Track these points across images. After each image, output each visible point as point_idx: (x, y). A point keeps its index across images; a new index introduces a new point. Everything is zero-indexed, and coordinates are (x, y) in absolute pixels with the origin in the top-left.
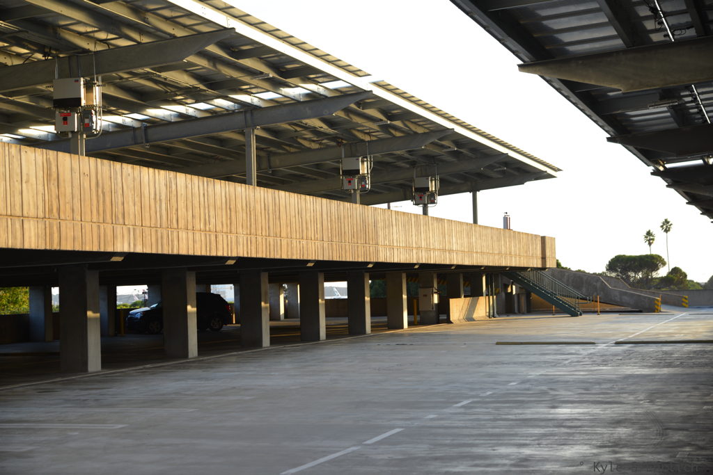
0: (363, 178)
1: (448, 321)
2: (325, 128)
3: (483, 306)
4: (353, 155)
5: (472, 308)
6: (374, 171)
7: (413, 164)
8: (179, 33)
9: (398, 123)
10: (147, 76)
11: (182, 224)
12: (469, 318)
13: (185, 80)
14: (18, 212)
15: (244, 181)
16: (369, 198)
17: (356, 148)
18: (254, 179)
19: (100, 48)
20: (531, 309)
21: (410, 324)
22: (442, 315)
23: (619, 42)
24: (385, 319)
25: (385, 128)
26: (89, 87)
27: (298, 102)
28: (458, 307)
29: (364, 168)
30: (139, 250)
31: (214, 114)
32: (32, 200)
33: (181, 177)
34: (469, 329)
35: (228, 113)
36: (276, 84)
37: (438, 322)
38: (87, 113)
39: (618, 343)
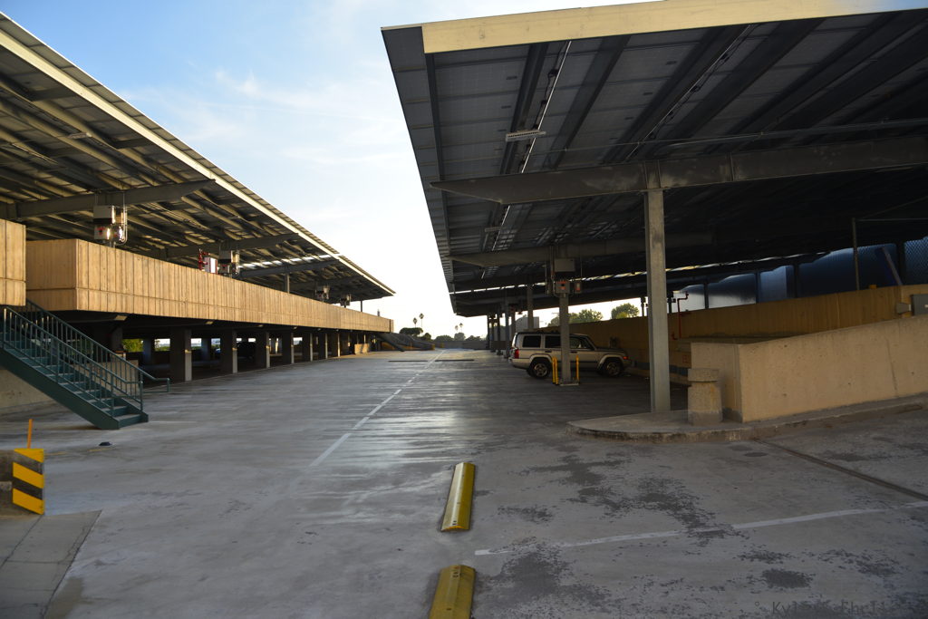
0: (325, 294)
1: (354, 353)
2: (313, 274)
3: (366, 347)
4: (321, 285)
5: (362, 348)
6: (331, 291)
8: (274, 234)
10: (253, 251)
11: (282, 312)
12: (361, 353)
13: (266, 252)
17: (323, 282)
19: (238, 239)
20: (383, 349)
21: (341, 355)
22: (352, 351)
24: (332, 352)
26: (234, 255)
27: (307, 263)
28: (357, 347)
29: (326, 290)
31: (271, 266)
34: (362, 356)
35: (278, 266)
36: (301, 255)
37: (351, 354)
38: (234, 265)
39: (437, 361)
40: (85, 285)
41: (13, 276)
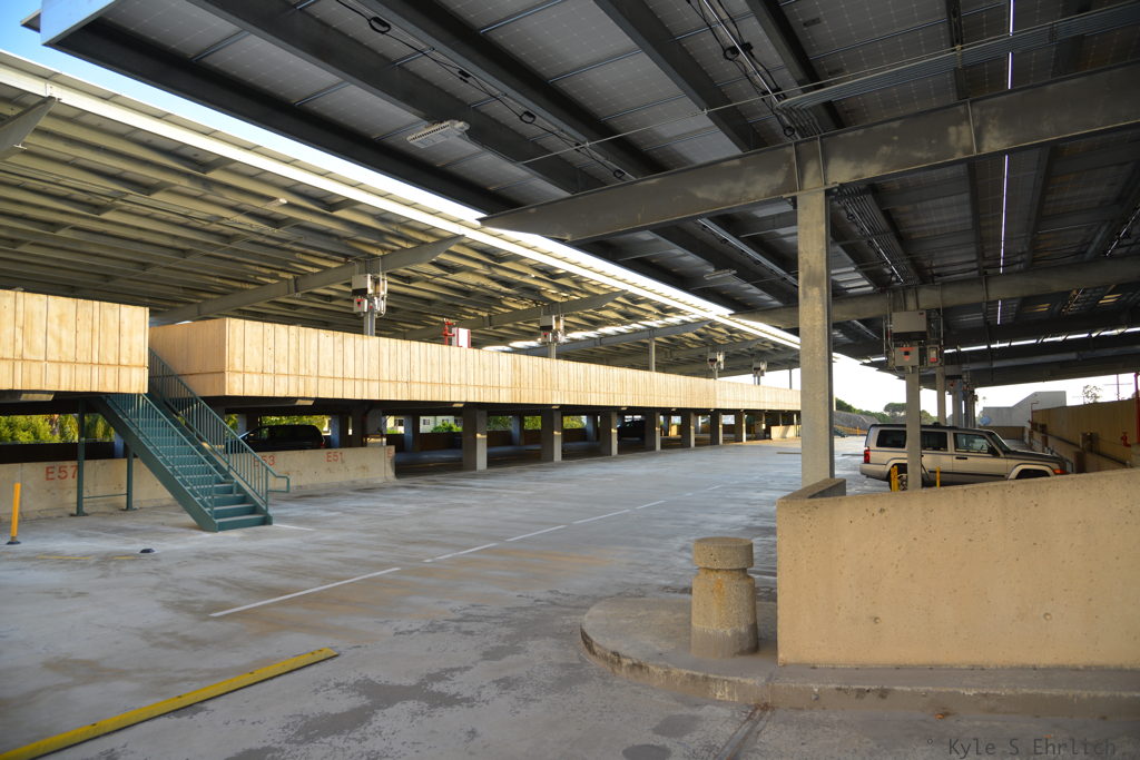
0: (719, 363)
1: (770, 438)
2: (696, 337)
3: (793, 431)
4: (714, 351)
5: (785, 432)
6: (727, 359)
7: (752, 355)
8: (601, 293)
9: (736, 335)
10: (591, 313)
11: (593, 389)
12: (784, 437)
13: (612, 315)
14: (497, 384)
15: (646, 368)
16: (724, 373)
17: (716, 347)
18: (654, 368)
19: (564, 300)
21: (748, 439)
22: (767, 435)
23: (871, 288)
24: (732, 436)
25: (730, 337)
26: (557, 320)
27: (677, 325)
28: (776, 431)
29: (720, 358)
30: (567, 403)
31: (636, 331)
32: (505, 379)
33: (593, 366)
34: (783, 443)
35: (641, 331)
36: (663, 317)
37: (765, 438)
38: (555, 333)
39: (844, 455)
40: (238, 366)
41: (130, 361)
